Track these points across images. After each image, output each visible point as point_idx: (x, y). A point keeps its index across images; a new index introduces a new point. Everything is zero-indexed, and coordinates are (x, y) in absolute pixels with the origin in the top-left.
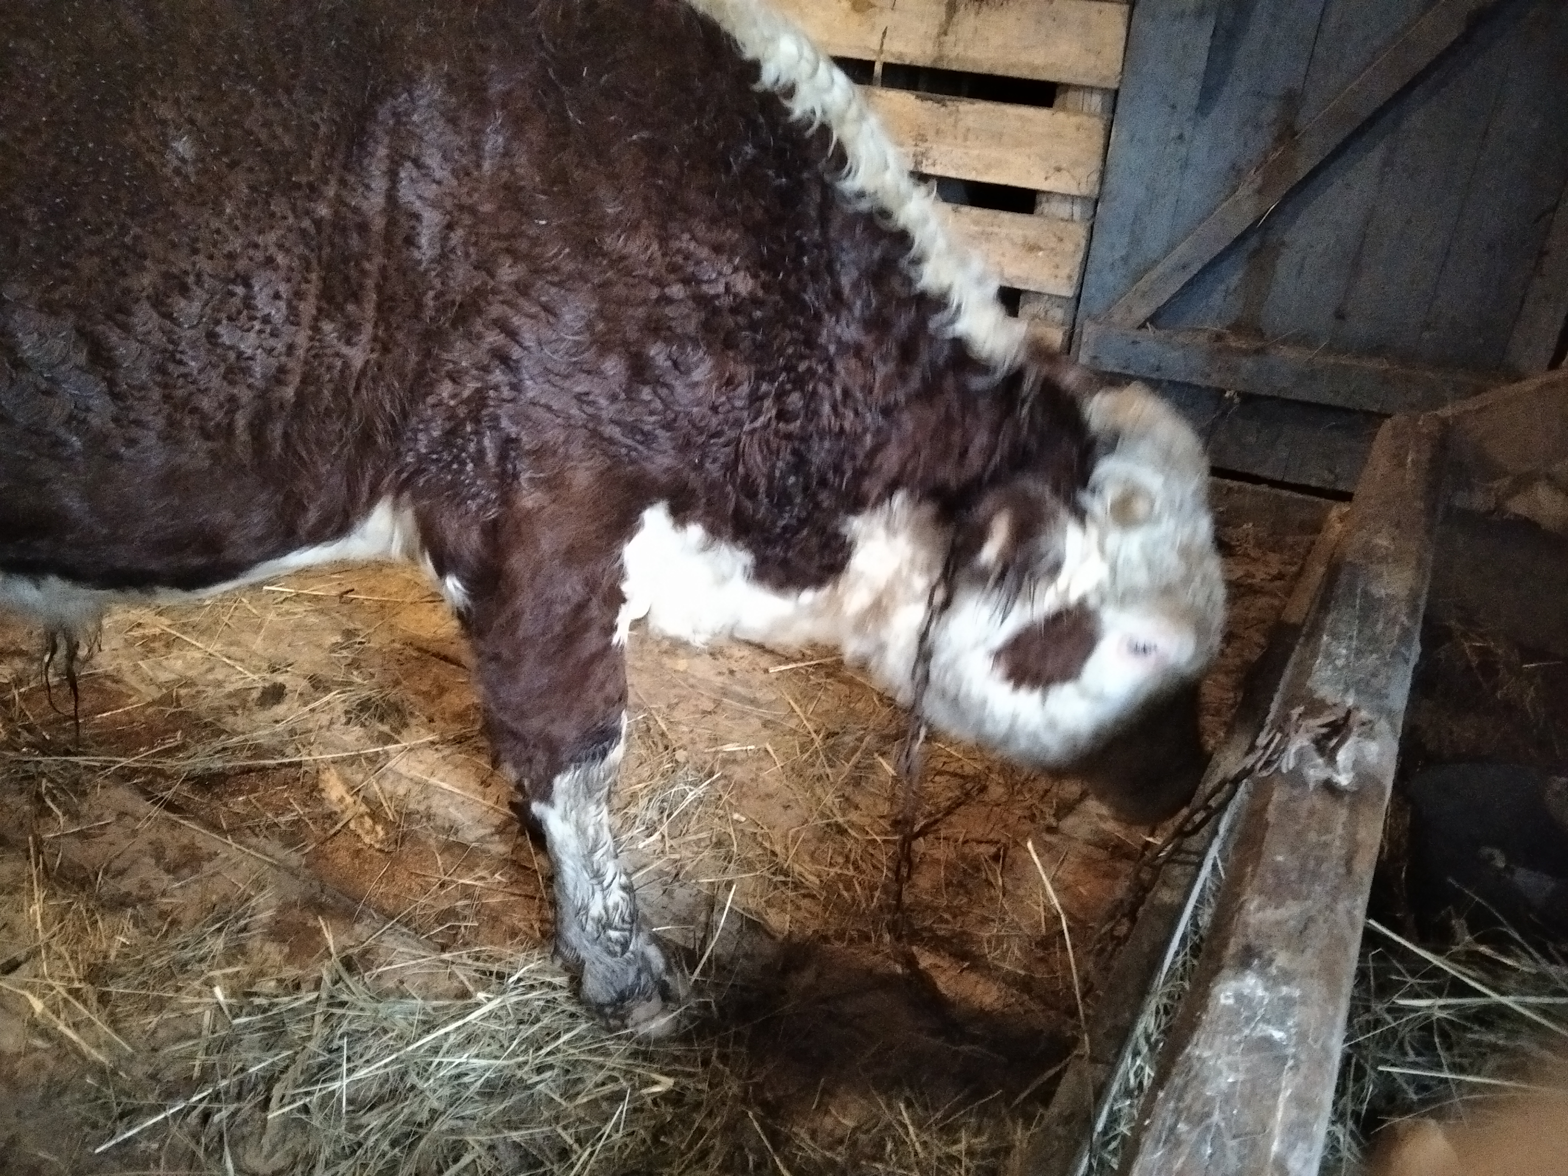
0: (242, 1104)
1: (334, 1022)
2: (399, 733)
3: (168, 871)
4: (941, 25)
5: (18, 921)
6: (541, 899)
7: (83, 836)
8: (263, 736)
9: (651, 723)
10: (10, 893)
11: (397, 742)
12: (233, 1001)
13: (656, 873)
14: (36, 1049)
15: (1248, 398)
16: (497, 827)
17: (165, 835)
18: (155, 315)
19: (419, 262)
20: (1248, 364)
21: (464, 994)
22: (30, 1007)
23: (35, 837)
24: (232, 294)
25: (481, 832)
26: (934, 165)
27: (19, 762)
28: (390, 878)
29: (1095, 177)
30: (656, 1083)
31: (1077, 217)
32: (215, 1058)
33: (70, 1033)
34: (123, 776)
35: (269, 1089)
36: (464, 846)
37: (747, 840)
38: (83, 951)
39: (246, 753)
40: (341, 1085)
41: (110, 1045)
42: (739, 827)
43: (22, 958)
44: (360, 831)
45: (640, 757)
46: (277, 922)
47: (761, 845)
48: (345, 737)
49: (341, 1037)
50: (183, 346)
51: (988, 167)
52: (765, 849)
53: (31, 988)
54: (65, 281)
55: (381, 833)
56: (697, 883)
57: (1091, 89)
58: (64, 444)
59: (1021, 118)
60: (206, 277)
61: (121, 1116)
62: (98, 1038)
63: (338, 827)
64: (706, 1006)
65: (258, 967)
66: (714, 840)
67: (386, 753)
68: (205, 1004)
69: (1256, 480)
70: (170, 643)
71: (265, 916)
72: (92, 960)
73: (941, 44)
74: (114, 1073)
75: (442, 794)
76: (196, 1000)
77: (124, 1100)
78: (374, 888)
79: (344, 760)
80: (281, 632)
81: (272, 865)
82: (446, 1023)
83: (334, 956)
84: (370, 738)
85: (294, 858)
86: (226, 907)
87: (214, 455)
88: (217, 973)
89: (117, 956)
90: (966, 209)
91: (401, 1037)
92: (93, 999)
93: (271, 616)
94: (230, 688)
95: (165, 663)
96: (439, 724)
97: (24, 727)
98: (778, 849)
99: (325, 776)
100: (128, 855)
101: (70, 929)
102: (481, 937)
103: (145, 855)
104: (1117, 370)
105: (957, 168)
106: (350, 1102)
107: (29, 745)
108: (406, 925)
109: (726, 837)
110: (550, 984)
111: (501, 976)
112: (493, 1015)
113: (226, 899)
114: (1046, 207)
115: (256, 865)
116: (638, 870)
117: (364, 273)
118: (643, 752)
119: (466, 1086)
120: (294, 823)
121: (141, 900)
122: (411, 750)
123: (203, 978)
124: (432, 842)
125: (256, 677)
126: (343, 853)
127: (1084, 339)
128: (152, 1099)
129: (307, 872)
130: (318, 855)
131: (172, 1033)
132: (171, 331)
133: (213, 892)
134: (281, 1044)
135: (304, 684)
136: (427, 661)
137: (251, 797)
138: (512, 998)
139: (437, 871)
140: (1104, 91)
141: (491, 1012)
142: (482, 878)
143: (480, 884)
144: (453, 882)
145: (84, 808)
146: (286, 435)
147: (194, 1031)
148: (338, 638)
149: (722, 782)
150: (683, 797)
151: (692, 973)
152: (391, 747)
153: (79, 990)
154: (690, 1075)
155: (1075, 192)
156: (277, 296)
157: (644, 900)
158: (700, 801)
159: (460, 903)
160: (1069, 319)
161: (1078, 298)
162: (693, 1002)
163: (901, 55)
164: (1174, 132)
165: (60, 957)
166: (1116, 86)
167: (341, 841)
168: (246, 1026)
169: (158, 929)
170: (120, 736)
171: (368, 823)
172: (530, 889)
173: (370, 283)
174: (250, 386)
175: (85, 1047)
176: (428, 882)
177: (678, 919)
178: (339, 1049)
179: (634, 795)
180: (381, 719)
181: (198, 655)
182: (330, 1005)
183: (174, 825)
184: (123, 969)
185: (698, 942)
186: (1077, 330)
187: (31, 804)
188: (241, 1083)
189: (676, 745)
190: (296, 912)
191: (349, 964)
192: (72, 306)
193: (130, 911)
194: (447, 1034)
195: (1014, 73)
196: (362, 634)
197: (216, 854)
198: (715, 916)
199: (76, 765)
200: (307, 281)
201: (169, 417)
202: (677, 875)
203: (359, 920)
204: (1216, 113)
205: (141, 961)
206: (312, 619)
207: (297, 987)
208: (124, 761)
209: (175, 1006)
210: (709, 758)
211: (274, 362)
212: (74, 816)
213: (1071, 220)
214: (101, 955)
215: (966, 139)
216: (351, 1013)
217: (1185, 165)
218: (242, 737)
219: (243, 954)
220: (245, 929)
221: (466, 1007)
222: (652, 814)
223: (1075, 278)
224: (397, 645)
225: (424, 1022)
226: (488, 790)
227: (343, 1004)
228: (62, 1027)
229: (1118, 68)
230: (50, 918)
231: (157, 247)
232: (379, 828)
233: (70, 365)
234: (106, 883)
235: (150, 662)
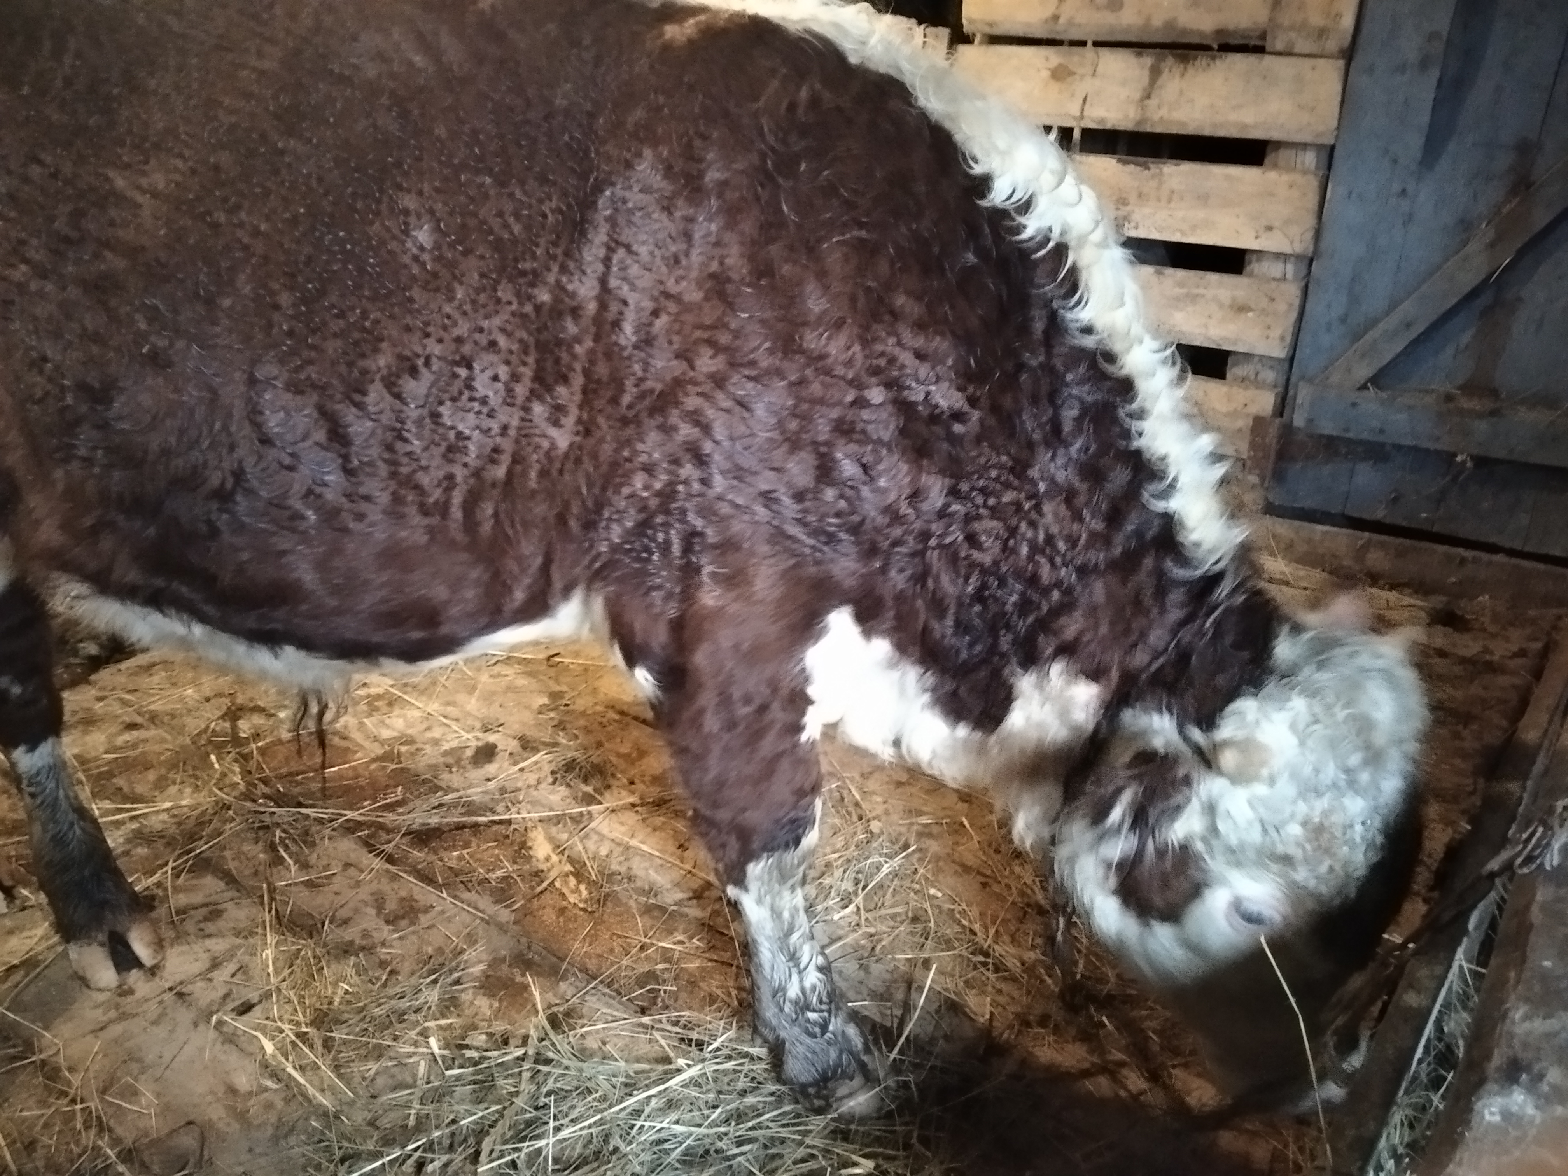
0: (454, 1156)
1: (540, 1078)
2: (601, 794)
3: (388, 922)
4: (1144, 90)
5: (251, 966)
6: (738, 967)
7: (310, 884)
8: (475, 794)
9: (845, 793)
10: (246, 938)
11: (600, 803)
12: (446, 1052)
13: (852, 946)
14: (266, 1089)
15: (1481, 462)
16: (695, 891)
17: (386, 886)
18: (388, 396)
19: (624, 348)
20: (1482, 427)
21: (667, 1060)
22: (262, 1048)
23: (269, 884)
24: (455, 376)
25: (680, 896)
26: (1136, 228)
27: (256, 812)
28: (593, 937)
29: (1310, 235)
30: (855, 1164)
31: (1290, 275)
32: (429, 1108)
33: (296, 1074)
34: (348, 829)
35: (479, 1143)
36: (662, 909)
37: (944, 917)
38: (310, 996)
39: (460, 810)
40: (548, 1144)
41: (333, 1090)
42: (936, 902)
43: (256, 1001)
44: (565, 890)
45: (834, 826)
46: (488, 977)
47: (959, 923)
48: (552, 797)
49: (548, 1094)
50: (409, 425)
51: (1194, 228)
52: (963, 927)
53: (263, 1029)
54: (310, 362)
55: (585, 894)
56: (894, 959)
57: (1304, 146)
58: (302, 517)
59: (1228, 177)
60: (434, 360)
61: (343, 1161)
62: (322, 1081)
63: (545, 885)
64: (906, 1085)
65: (470, 1021)
66: (910, 915)
67: (589, 813)
68: (423, 1054)
69: (1493, 549)
70: (392, 702)
71: (477, 970)
72: (318, 1005)
73: (1143, 108)
74: (337, 1117)
75: (642, 856)
76: (412, 1049)
77: (345, 1144)
78: (578, 947)
79: (550, 819)
80: (494, 693)
81: (482, 919)
82: (648, 1087)
83: (541, 1012)
84: (575, 798)
85: (505, 915)
86: (441, 960)
87: (431, 530)
88: (431, 1024)
89: (341, 1003)
90: (1170, 271)
91: (604, 1098)
92: (318, 1044)
93: (484, 678)
94: (446, 746)
95: (388, 721)
96: (639, 787)
97: (260, 779)
98: (977, 927)
99: (532, 835)
100: (351, 905)
101: (299, 974)
102: (680, 1002)
103: (367, 905)
104: (1334, 433)
105: (1160, 230)
106: (556, 1161)
107: (265, 796)
108: (609, 986)
109: (921, 913)
110: (747, 1055)
111: (700, 1045)
112: (694, 1083)
113: (440, 951)
114: (1255, 267)
115: (468, 919)
116: (833, 941)
117: (574, 356)
118: (837, 821)
119: (667, 1152)
120: (505, 879)
121: (363, 948)
122: (613, 811)
123: (418, 1029)
124: (632, 903)
125: (470, 736)
126: (548, 910)
127: (1299, 401)
128: (370, 1146)
129: (516, 928)
130: (526, 913)
131: (390, 1081)
132: (401, 411)
133: (429, 944)
134: (490, 1097)
135: (513, 745)
136: (628, 724)
137: (465, 852)
138: (710, 1068)
139: (638, 934)
140: (1319, 147)
141: (692, 1078)
142: (681, 942)
143: (678, 948)
144: (653, 944)
145: (313, 859)
146: (496, 515)
147: (409, 1080)
148: (545, 700)
149: (917, 856)
150: (878, 869)
151: (891, 1052)
152: (594, 808)
153: (306, 1033)
154: (889, 1158)
155: (1287, 250)
156: (495, 378)
157: (840, 973)
158: (895, 874)
159: (660, 966)
160: (1282, 380)
161: (1291, 359)
162: (891, 1082)
163: (1102, 121)
164: (1396, 187)
165: (289, 1001)
166: (1332, 142)
167: (547, 898)
168: (458, 1078)
169: (378, 979)
170: (347, 791)
171: (572, 881)
172: (726, 956)
173: (578, 367)
174: (465, 465)
175: (311, 1091)
176: (629, 944)
177: (874, 995)
178: (546, 1106)
179: (828, 865)
180: (586, 781)
181: (417, 714)
182: (536, 1062)
183: (394, 878)
184: (346, 1016)
185: (896, 1021)
186: (1291, 393)
187: (265, 852)
188: (453, 1134)
189: (870, 816)
190: (505, 967)
191: (554, 1022)
192: (314, 386)
193: (352, 960)
194: (649, 1097)
195: (1221, 133)
196: (567, 696)
197: (432, 907)
198: (914, 994)
199: (307, 817)
200: (524, 364)
201: (393, 494)
202: (873, 949)
203: (564, 978)
204: (1444, 165)
205: (362, 1009)
206: (522, 682)
207: (506, 1043)
208: (351, 815)
209: (392, 1054)
210: (903, 830)
211: (490, 443)
212: (305, 866)
213: (1284, 278)
214: (326, 1001)
215: (1170, 201)
216: (558, 1071)
217: (1409, 219)
218: (456, 795)
219: (455, 1007)
220: (458, 982)
221: (666, 1072)
222: (848, 886)
223: (1289, 338)
224: (599, 708)
225: (626, 1085)
226: (687, 853)
227: (548, 1062)
228: (290, 1070)
229: (1335, 123)
230: (280, 964)
231: (392, 330)
232: (582, 887)
233: (309, 443)
234: (332, 931)
235: (374, 719)
